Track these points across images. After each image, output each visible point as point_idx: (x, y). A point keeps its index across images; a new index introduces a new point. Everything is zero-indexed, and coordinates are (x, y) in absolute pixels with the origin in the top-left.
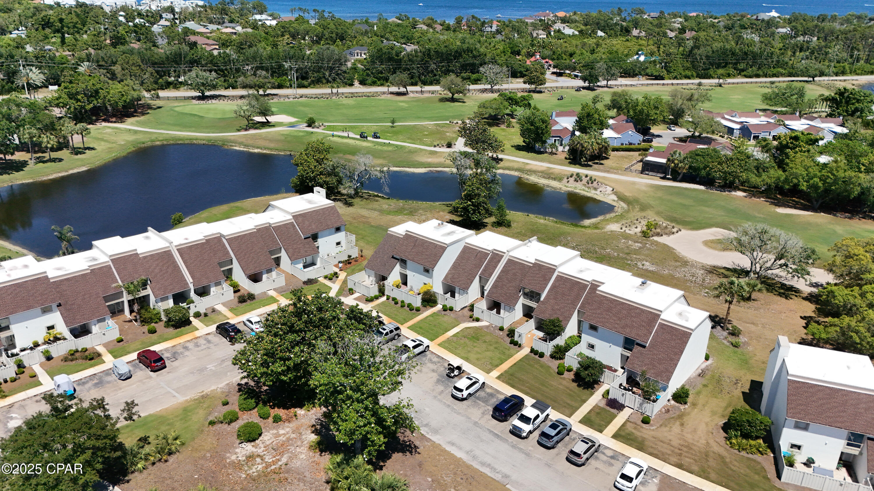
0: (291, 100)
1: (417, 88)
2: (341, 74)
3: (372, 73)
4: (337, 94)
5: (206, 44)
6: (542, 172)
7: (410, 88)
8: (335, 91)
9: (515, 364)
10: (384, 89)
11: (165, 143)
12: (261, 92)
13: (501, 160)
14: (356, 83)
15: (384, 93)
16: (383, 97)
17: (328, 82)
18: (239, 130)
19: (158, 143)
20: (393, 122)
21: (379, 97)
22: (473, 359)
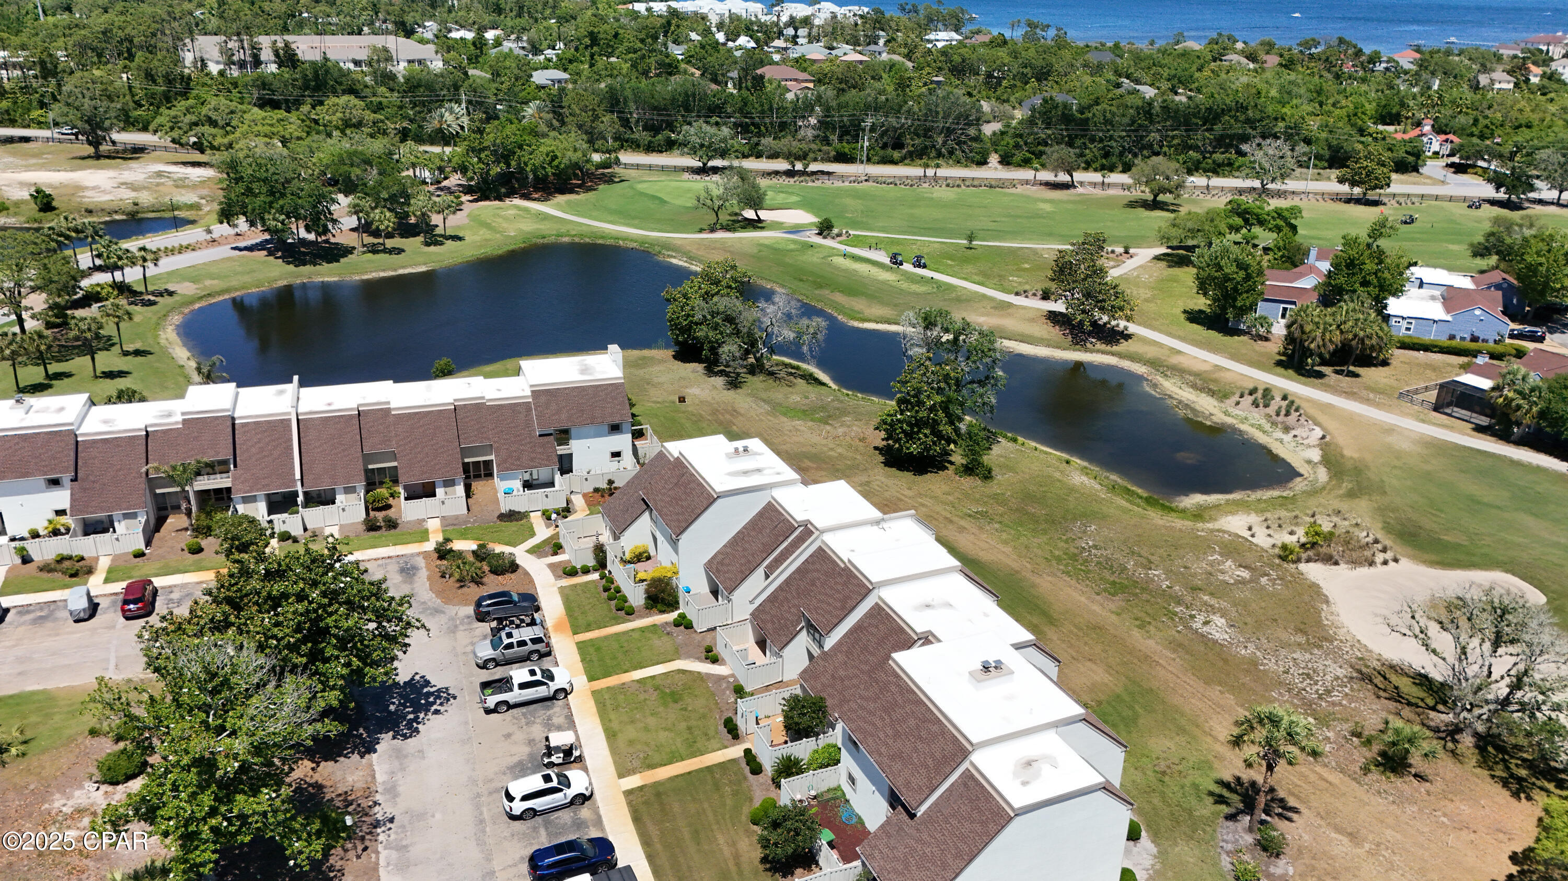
0: (847, 184)
1: (1096, 177)
2: (965, 143)
3: (1026, 144)
4: (935, 178)
5: (796, 80)
6: (1197, 375)
7: (1078, 176)
8: (930, 172)
9: (689, 773)
10: (1026, 174)
11: (577, 240)
12: (799, 166)
13: (1127, 337)
14: (994, 159)
15: (1027, 182)
16: (1020, 189)
17: (939, 155)
18: (701, 231)
19: (566, 239)
20: (971, 238)
21: (1013, 190)
22: (622, 739)
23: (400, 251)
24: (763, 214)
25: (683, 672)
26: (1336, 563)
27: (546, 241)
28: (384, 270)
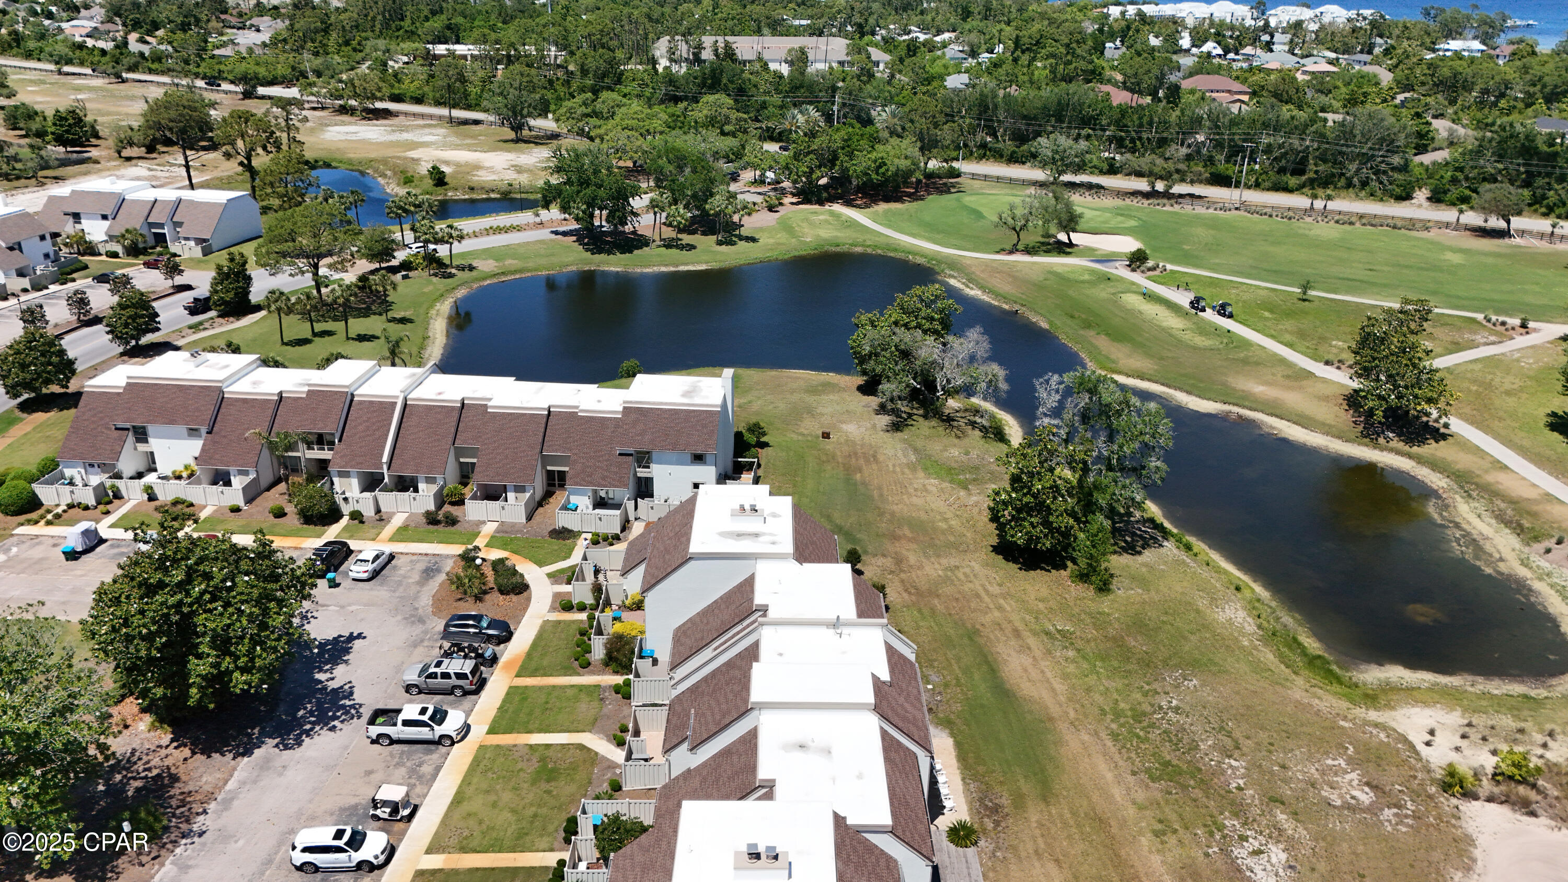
0: (1211, 211)
1: (1544, 225)
2: (1385, 172)
3: (1467, 178)
4: (1325, 212)
5: (1229, 91)
6: (1513, 502)
7: (1517, 222)
8: (1319, 204)
10: (1449, 215)
11: (869, 251)
12: (1160, 186)
14: (1421, 195)
15: (1447, 225)
16: (1433, 234)
17: (1349, 185)
18: (998, 252)
19: (859, 249)
20: (1305, 287)
21: (1424, 234)
22: (466, 807)
23: (691, 247)
24: (1076, 238)
25: (581, 747)
26: (1533, 814)
27: (838, 249)
28: (666, 265)
